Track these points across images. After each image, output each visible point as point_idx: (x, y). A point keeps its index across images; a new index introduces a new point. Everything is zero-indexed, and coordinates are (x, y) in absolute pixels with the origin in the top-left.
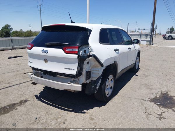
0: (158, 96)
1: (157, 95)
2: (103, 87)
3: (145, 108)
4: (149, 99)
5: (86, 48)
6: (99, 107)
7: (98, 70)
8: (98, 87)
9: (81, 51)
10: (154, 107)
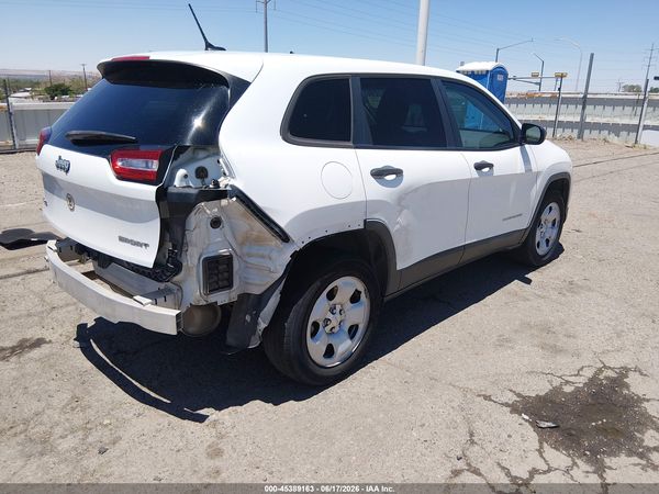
0: (568, 389)
1: (567, 382)
2: (290, 324)
3: (472, 435)
4: (519, 395)
5: (208, 159)
6: (275, 405)
7: (266, 253)
8: (262, 325)
9: (181, 172)
10: (516, 438)
